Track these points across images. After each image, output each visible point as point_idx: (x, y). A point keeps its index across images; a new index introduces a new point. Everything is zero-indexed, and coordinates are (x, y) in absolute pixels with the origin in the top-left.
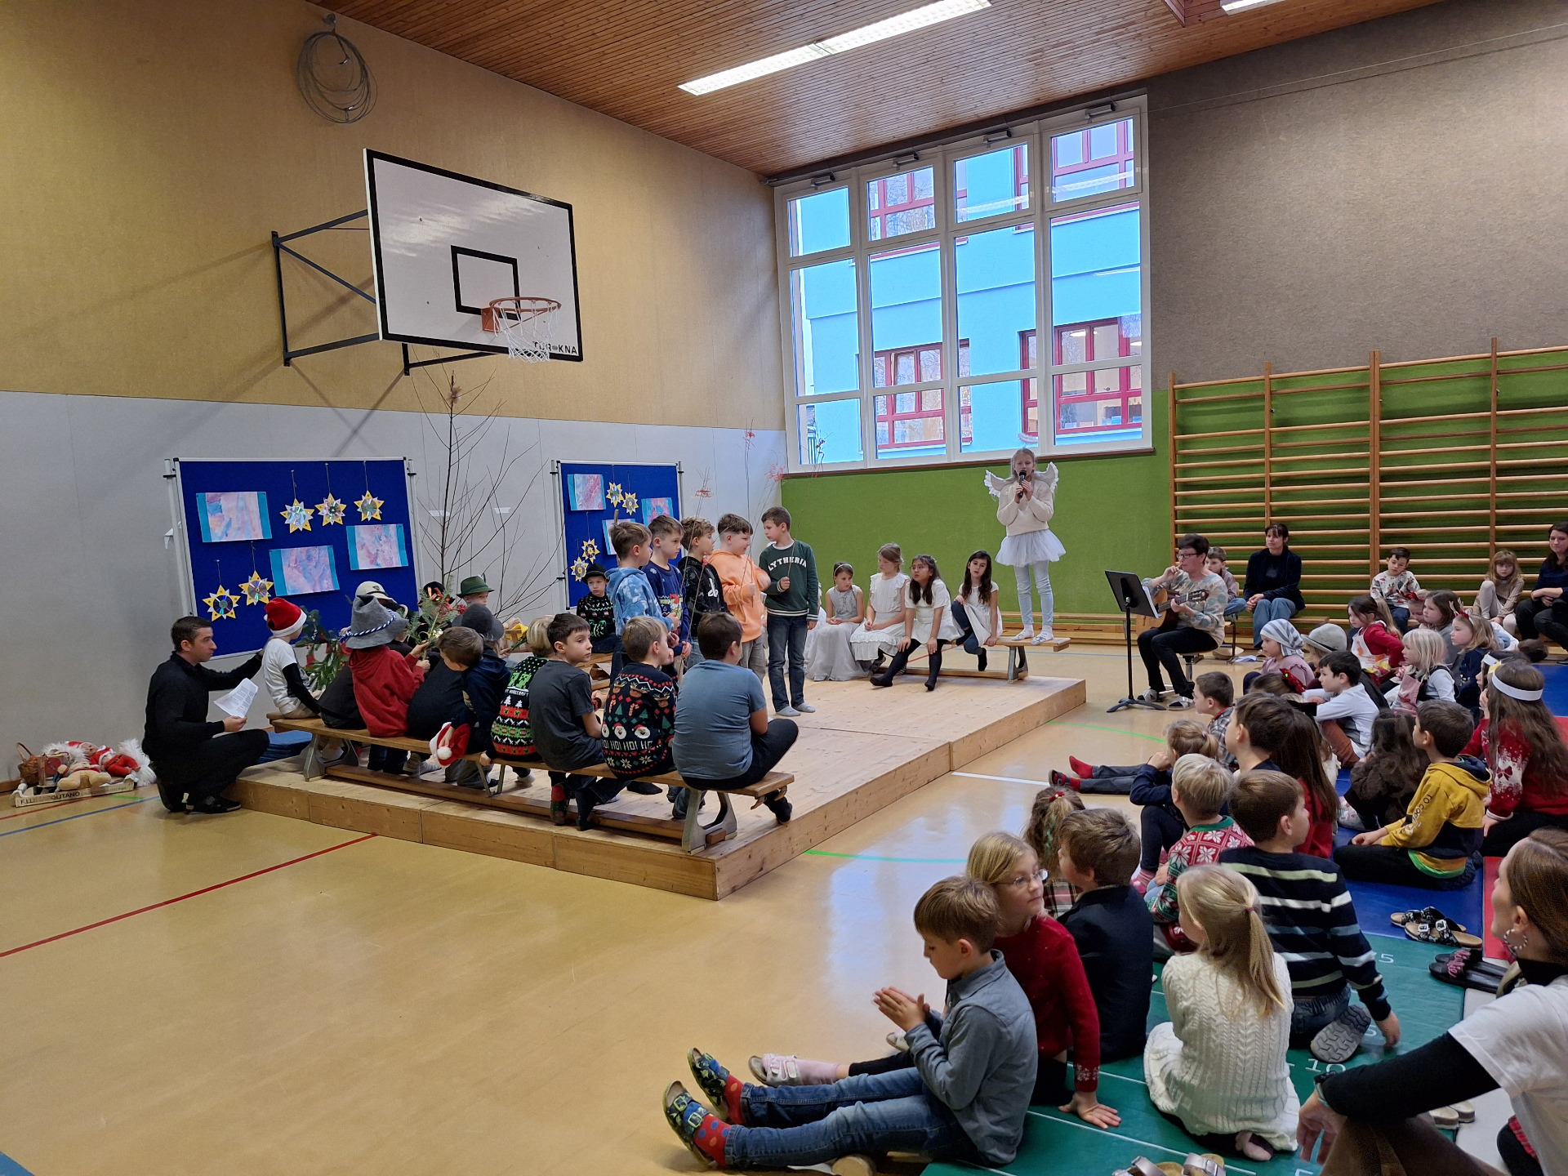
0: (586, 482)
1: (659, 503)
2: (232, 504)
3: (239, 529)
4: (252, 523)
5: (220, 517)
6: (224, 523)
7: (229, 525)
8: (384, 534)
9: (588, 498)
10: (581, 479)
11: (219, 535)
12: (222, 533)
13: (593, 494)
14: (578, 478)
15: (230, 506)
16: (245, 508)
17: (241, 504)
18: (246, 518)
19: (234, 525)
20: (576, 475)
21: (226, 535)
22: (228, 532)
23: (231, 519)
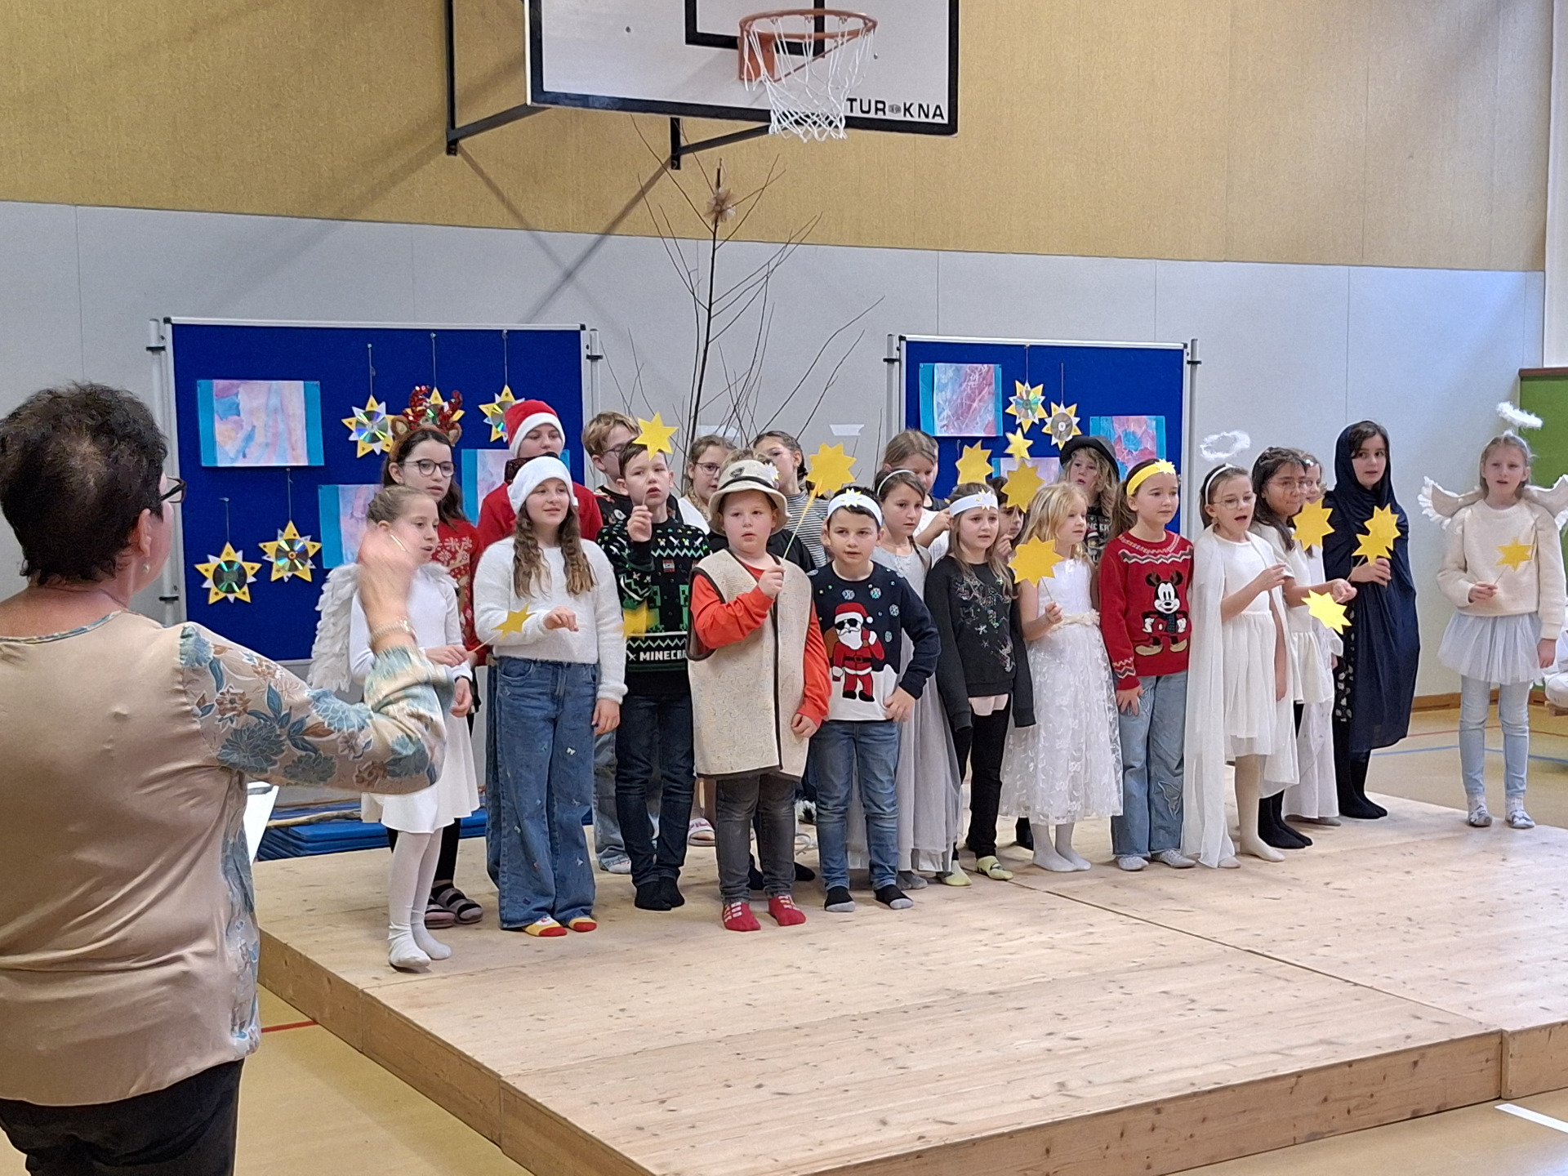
0: (961, 380)
1: (1133, 427)
2: (259, 401)
3: (267, 445)
4: (290, 434)
5: (235, 422)
6: (242, 435)
7: (249, 438)
9: (963, 411)
10: (950, 373)
11: (232, 455)
12: (238, 451)
13: (975, 405)
14: (943, 372)
15: (255, 404)
16: (281, 410)
17: (274, 401)
18: (281, 427)
19: (259, 437)
20: (937, 365)
21: (244, 456)
22: (247, 451)
23: (254, 427)
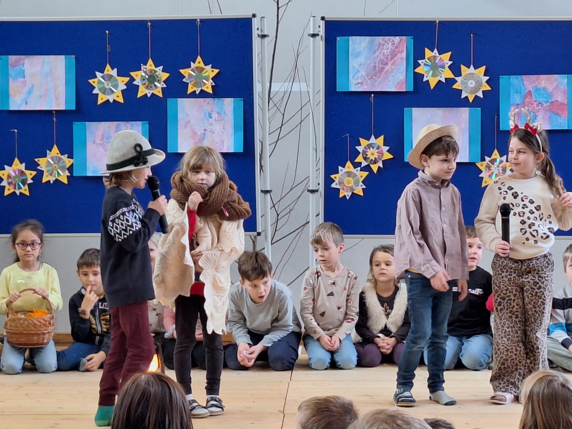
3: (40, 96)
4: (55, 89)
5: (22, 83)
6: (26, 89)
7: (30, 92)
8: (217, 110)
11: (19, 102)
12: (23, 100)
15: (35, 70)
16: (50, 74)
17: (46, 69)
18: (50, 85)
19: (37, 92)
21: (26, 103)
22: (28, 100)
23: (33, 85)
